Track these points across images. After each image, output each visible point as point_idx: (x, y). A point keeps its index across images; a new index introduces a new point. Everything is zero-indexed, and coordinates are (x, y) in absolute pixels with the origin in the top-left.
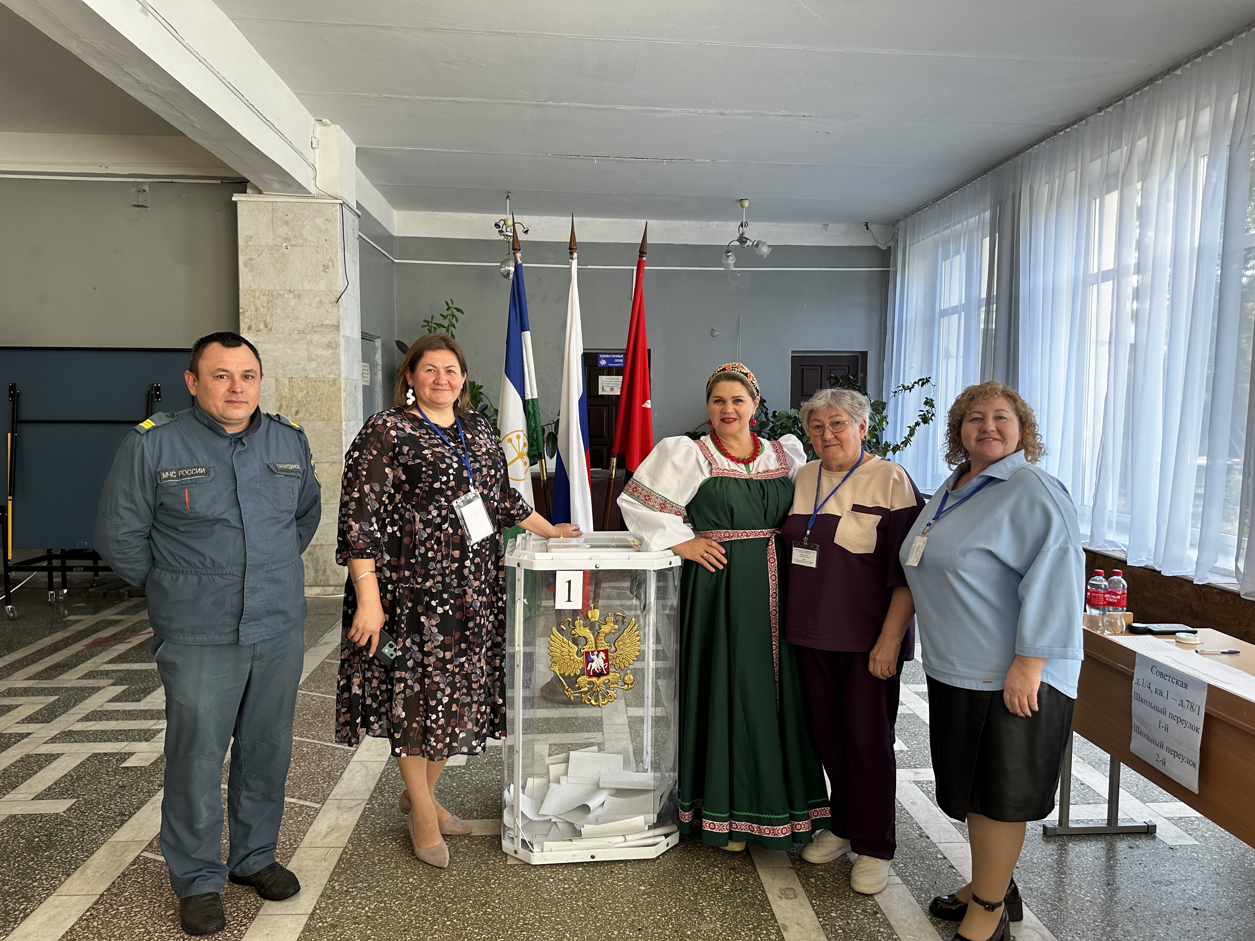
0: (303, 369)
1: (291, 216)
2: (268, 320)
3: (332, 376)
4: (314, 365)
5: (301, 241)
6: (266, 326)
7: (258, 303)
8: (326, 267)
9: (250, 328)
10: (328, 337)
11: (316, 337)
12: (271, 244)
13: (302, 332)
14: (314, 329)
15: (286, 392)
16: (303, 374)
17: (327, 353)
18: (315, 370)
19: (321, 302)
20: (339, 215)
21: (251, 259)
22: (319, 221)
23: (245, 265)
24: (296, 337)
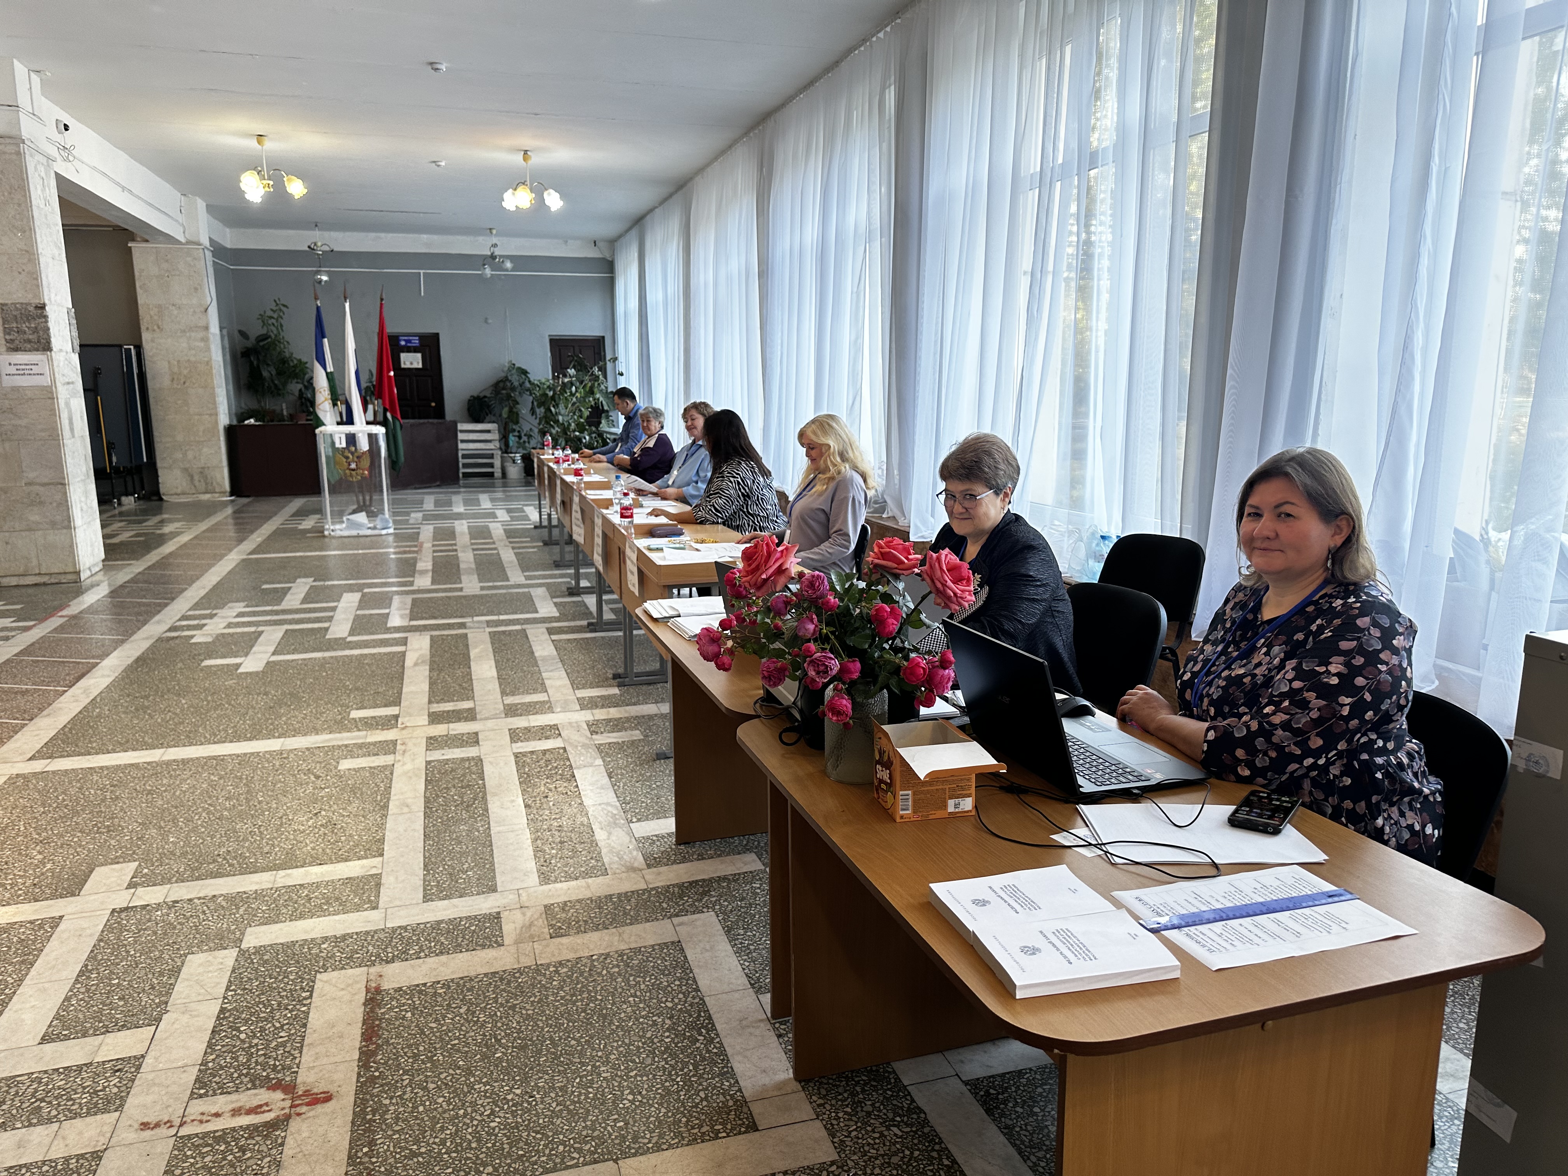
0: (186, 355)
1: (169, 256)
2: (160, 324)
3: (206, 359)
4: (193, 352)
5: (178, 273)
6: (159, 327)
7: (152, 313)
8: (196, 289)
9: (147, 329)
10: (201, 334)
11: (193, 334)
12: (157, 274)
13: (184, 331)
14: (191, 329)
15: (176, 370)
16: (186, 358)
17: (202, 344)
18: (195, 355)
19: (194, 312)
20: (202, 255)
21: (144, 284)
22: (189, 259)
23: (141, 287)
24: (179, 334)
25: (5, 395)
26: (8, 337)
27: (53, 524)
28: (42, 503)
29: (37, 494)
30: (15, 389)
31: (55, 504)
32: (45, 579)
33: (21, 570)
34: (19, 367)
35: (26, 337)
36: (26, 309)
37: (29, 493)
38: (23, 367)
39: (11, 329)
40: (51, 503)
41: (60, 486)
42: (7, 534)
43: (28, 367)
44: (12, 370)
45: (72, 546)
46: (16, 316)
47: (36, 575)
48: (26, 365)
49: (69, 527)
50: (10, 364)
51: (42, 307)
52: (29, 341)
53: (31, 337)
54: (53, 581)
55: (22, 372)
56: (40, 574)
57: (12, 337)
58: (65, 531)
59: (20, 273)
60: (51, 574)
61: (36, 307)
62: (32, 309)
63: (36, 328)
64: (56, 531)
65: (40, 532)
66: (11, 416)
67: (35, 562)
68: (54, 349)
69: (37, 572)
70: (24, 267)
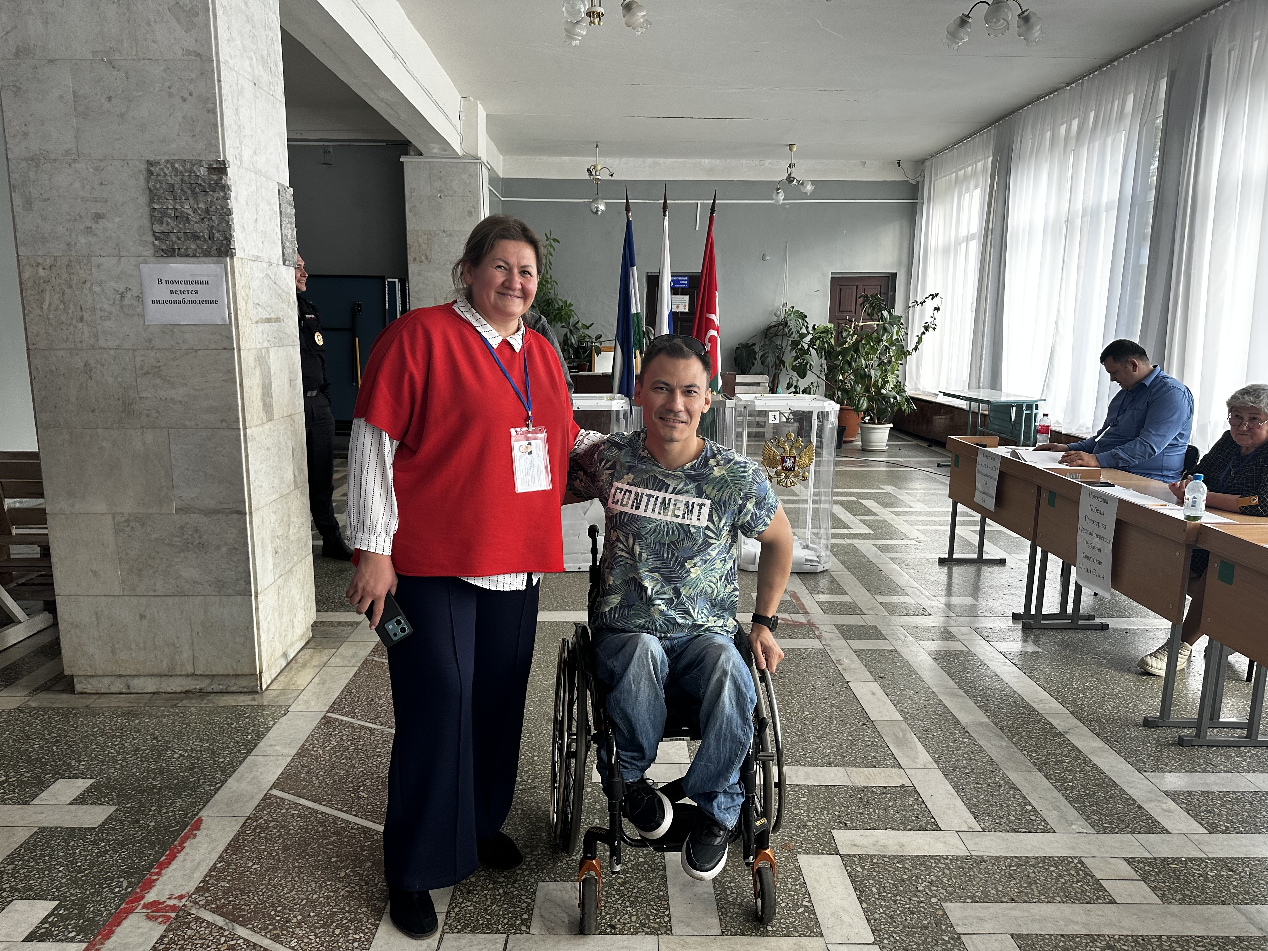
1: (444, 173)
2: (428, 254)
5: (451, 192)
6: (427, 258)
7: (421, 240)
8: (470, 212)
9: (415, 259)
12: (429, 194)
20: (479, 171)
21: (414, 206)
22: (464, 176)
23: (410, 211)
25: (150, 341)
26: (157, 228)
27: (220, 586)
28: (202, 546)
29: (196, 531)
30: (170, 329)
31: (224, 550)
32: (203, 684)
33: (164, 667)
34: (174, 287)
35: (189, 228)
36: (191, 172)
37: (182, 528)
38: (182, 287)
39: (164, 213)
40: (218, 547)
41: (235, 516)
42: (144, 601)
43: (190, 287)
44: (163, 293)
45: (250, 627)
46: (173, 186)
47: (187, 676)
48: (187, 283)
49: (247, 593)
50: (160, 281)
51: (220, 169)
52: (195, 237)
53: (197, 227)
54: (216, 687)
55: (181, 297)
56: (193, 675)
57: (164, 228)
58: (239, 598)
59: (184, 100)
60: (213, 676)
61: (210, 169)
62: (203, 171)
63: (207, 211)
64: (224, 599)
65: (198, 600)
66: (158, 381)
67: (186, 654)
68: (239, 253)
69: (190, 670)
70: (192, 87)
